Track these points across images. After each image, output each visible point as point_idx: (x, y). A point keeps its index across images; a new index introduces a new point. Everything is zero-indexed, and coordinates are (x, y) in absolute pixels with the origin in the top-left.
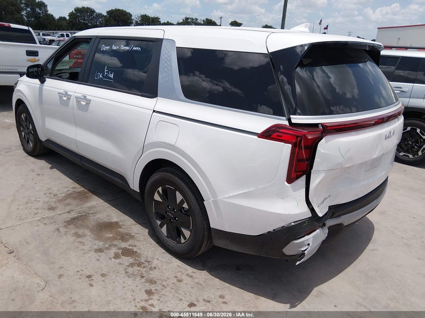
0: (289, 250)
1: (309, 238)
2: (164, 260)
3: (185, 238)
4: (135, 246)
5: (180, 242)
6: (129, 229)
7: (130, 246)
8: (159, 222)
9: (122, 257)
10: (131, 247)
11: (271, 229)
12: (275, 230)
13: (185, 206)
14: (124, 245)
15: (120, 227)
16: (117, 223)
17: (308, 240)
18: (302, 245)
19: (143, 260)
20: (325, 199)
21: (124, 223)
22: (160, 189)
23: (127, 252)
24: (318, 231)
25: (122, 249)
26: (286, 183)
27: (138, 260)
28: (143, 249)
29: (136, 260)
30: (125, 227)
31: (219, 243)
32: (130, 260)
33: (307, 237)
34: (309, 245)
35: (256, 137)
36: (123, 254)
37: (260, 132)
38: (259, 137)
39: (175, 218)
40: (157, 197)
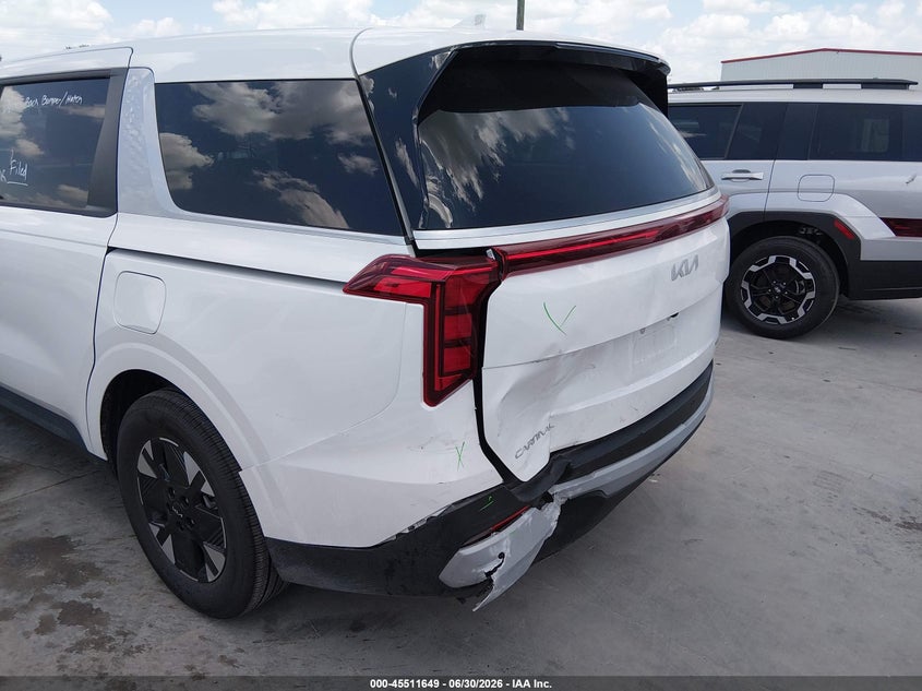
0: (453, 574)
1: (501, 541)
2: (167, 626)
3: (214, 571)
4: (99, 595)
5: (204, 580)
6: (92, 553)
7: (85, 596)
8: (155, 530)
9: (58, 627)
10: (88, 600)
11: (403, 528)
12: (413, 527)
13: (207, 489)
14: (71, 595)
15: (71, 549)
16: (63, 539)
17: (498, 544)
18: (483, 558)
19: (111, 631)
20: (538, 436)
21: (82, 539)
22: (148, 446)
23: (76, 614)
24: (526, 516)
25: (63, 605)
26: (424, 405)
27: (98, 633)
28: (119, 601)
29: (93, 632)
30: (82, 548)
31: (291, 573)
32: (80, 633)
33: (495, 538)
34: (502, 556)
35: (339, 293)
36: (63, 620)
37: (347, 279)
38: (346, 291)
39: (188, 520)
40: (144, 467)
